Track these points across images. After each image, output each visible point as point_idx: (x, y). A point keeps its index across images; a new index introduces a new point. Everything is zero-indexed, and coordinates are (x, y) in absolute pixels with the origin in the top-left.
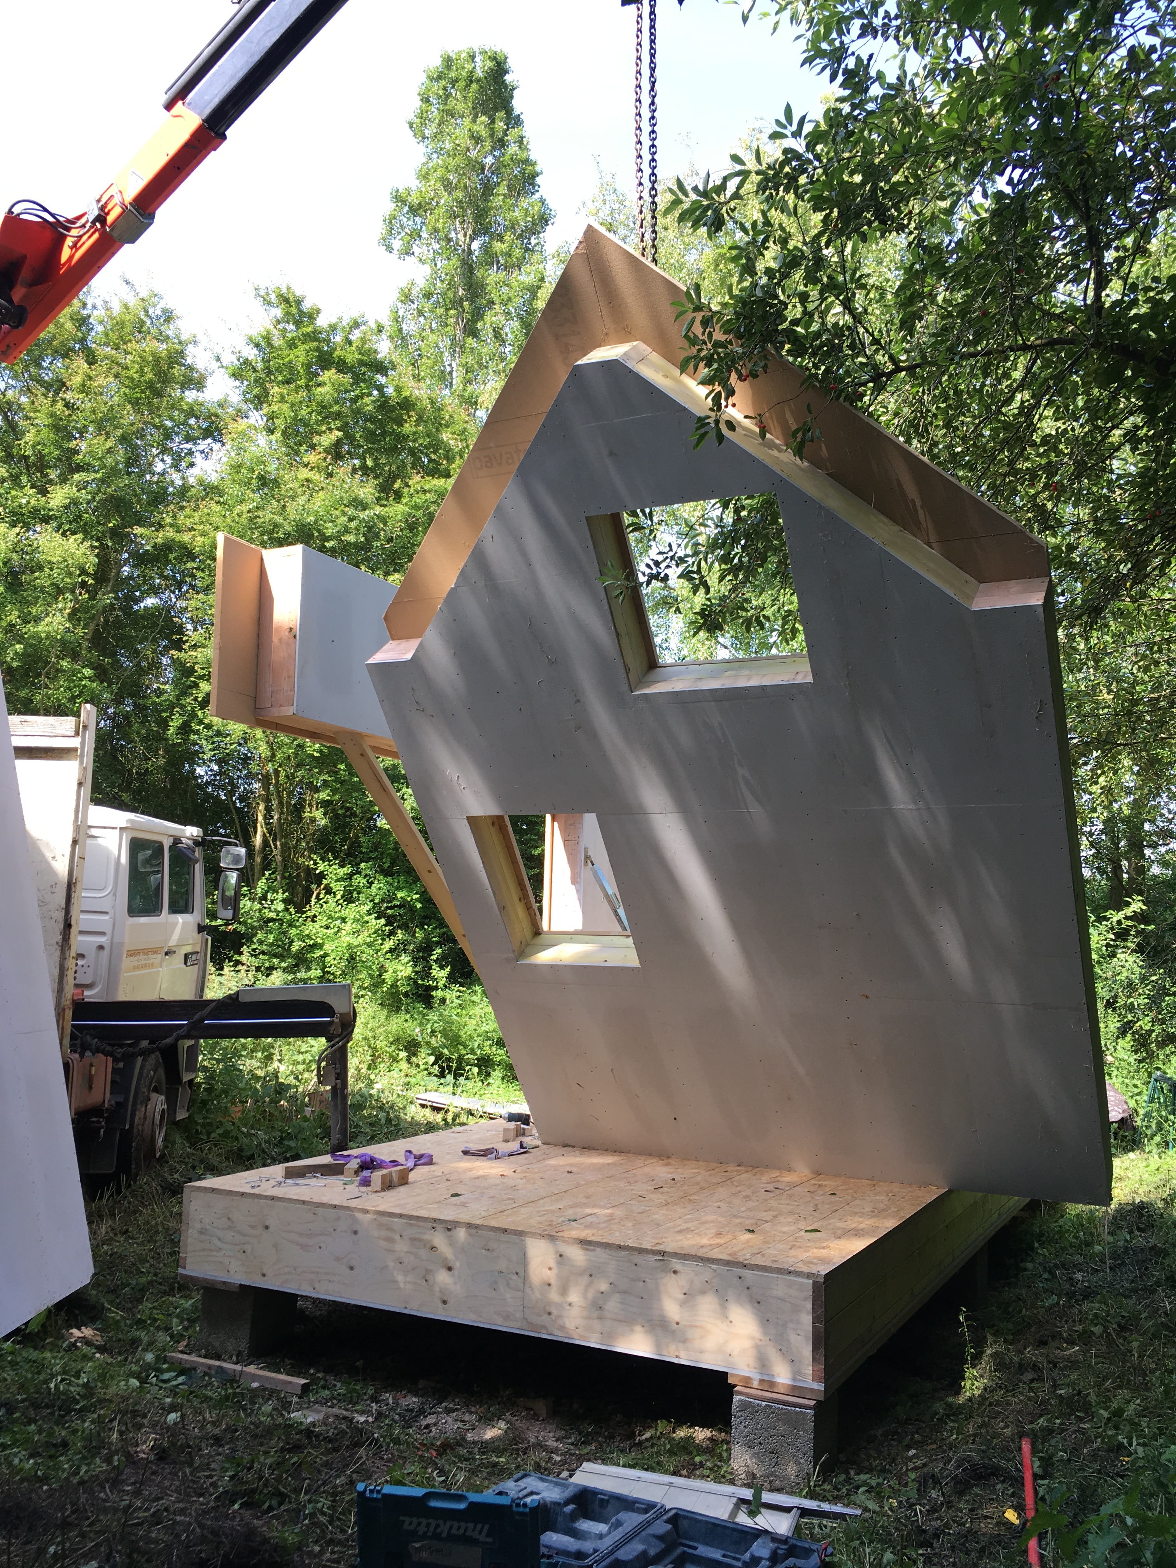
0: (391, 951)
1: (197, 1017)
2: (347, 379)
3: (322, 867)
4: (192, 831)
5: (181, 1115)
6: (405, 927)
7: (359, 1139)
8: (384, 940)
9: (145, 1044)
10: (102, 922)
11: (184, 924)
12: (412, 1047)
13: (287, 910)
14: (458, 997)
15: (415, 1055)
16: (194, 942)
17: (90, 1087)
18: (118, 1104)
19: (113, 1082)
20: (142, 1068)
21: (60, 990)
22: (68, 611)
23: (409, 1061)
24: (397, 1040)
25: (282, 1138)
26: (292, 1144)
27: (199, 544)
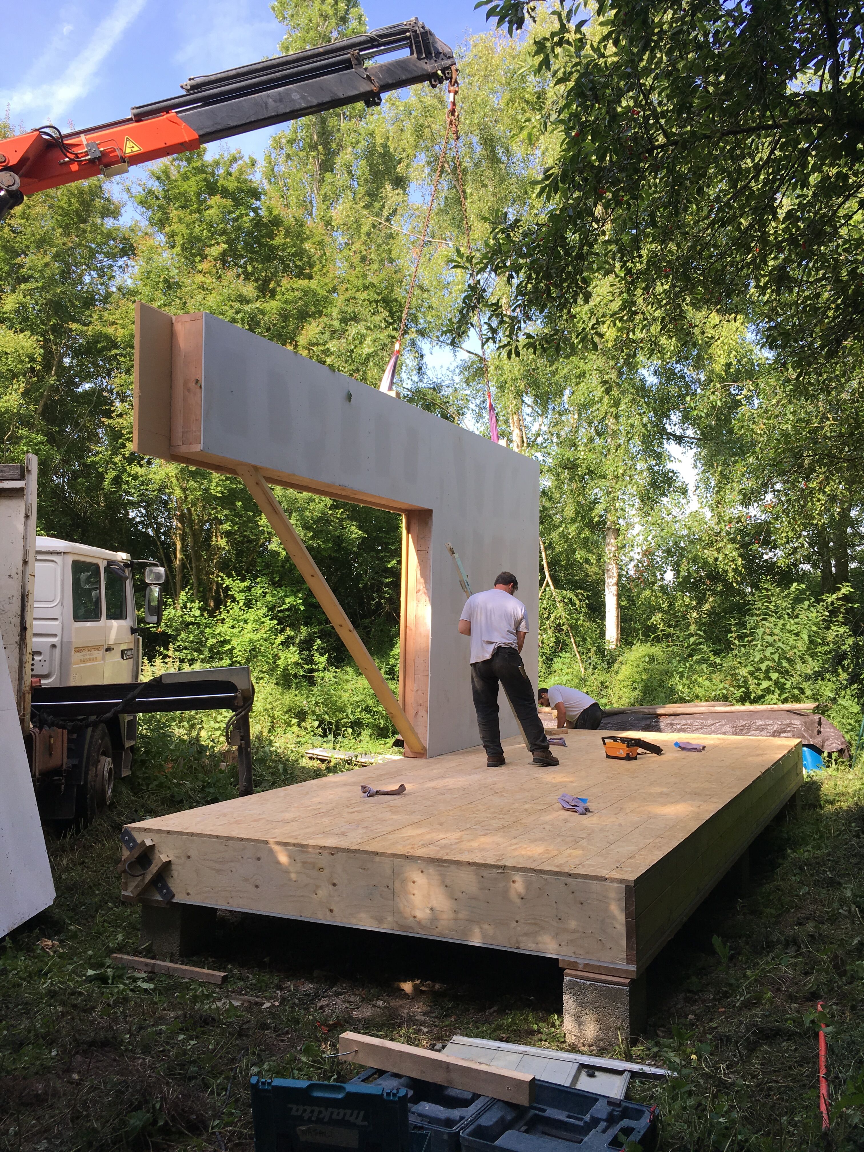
0: (282, 643)
1: (129, 696)
2: (229, 202)
3: (227, 582)
4: (122, 556)
5: (126, 773)
6: (293, 626)
7: (263, 785)
8: (276, 635)
9: (93, 718)
10: (54, 626)
11: (119, 627)
12: (301, 715)
13: (202, 615)
14: (335, 677)
15: (304, 721)
16: (128, 641)
17: (51, 754)
18: (74, 766)
19: (69, 750)
20: (92, 737)
21: (20, 679)
22: (21, 390)
23: (299, 725)
24: (289, 710)
25: (204, 787)
26: (212, 790)
27: (121, 335)
